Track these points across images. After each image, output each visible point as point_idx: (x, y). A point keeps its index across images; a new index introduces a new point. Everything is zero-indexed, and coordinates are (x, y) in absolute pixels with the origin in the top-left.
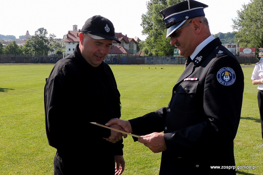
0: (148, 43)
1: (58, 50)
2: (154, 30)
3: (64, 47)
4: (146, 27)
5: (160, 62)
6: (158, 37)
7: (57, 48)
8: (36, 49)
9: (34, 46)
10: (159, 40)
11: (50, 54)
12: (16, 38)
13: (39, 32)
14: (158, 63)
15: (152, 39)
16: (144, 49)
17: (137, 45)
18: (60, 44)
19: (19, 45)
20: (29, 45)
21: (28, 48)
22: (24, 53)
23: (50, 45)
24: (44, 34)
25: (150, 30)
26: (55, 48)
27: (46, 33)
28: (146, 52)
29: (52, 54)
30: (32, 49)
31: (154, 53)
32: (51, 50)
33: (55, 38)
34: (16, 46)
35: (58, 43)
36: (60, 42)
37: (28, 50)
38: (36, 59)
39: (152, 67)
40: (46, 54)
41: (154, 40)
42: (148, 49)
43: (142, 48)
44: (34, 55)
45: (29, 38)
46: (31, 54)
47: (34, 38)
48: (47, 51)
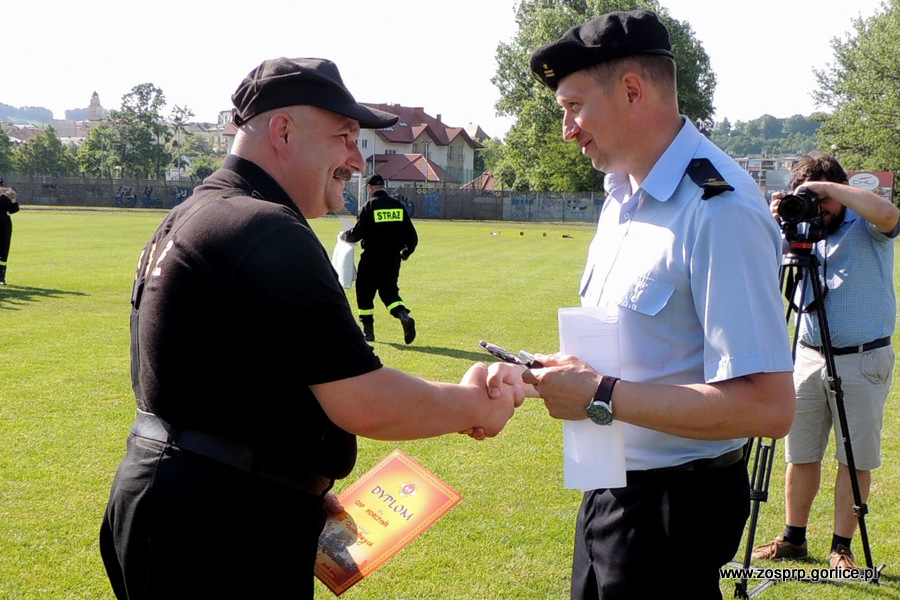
0: (515, 145)
1: (199, 162)
2: (537, 102)
4: (510, 90)
5: (555, 215)
6: (553, 126)
7: (196, 155)
8: (127, 159)
9: (119, 149)
10: (556, 136)
11: (173, 174)
13: (136, 97)
14: (551, 219)
15: (531, 131)
16: (500, 166)
17: (476, 153)
18: (208, 140)
19: (65, 141)
20: (100, 142)
21: (99, 154)
23: (174, 144)
24: (154, 106)
25: (523, 101)
26: (191, 155)
27: (160, 101)
28: (508, 177)
29: (179, 177)
30: (113, 156)
31: (534, 182)
32: (176, 162)
33: (191, 120)
34: (56, 143)
35: (200, 140)
36: (207, 136)
37: (98, 161)
38: (128, 194)
39: (532, 230)
40: (161, 175)
41: (537, 135)
42: (514, 167)
43: (493, 165)
44: (117, 176)
45: (100, 120)
46: (107, 174)
47: (119, 117)
48: (164, 165)
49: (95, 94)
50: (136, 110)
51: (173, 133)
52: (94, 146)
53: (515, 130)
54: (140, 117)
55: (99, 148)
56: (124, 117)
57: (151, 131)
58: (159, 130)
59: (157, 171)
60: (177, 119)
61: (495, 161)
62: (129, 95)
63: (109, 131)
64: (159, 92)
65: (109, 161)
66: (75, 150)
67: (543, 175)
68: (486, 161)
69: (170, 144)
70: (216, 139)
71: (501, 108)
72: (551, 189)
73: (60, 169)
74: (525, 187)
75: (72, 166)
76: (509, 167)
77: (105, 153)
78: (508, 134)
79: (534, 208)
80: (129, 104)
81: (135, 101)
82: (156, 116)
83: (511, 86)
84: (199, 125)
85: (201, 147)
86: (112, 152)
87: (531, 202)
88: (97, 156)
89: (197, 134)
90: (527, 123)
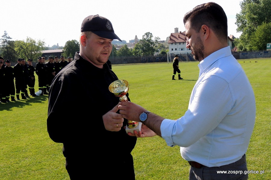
0: (242, 39)
1: (162, 50)
2: (247, 28)
3: (168, 48)
4: (240, 25)
5: (254, 56)
6: (252, 34)
7: (161, 49)
8: (144, 51)
9: (142, 49)
10: (253, 36)
11: (156, 54)
12: (127, 42)
13: (146, 36)
14: (252, 57)
15: (246, 35)
16: (239, 45)
17: (232, 42)
18: (164, 45)
19: (129, 48)
20: (137, 47)
21: (137, 50)
22: (134, 54)
23: (156, 46)
24: (150, 37)
25: (244, 28)
26: (160, 49)
27: (151, 36)
28: (241, 48)
29: (157, 54)
30: (141, 51)
31: (248, 48)
32: (156, 51)
33: (159, 40)
34: (127, 49)
35: (162, 45)
36: (164, 44)
37: (137, 52)
38: (144, 59)
39: (247, 61)
40: (153, 54)
41: (248, 36)
42: (242, 45)
43: (237, 45)
44: (142, 55)
45: (138, 42)
46: (140, 55)
47: (142, 41)
48: (153, 52)
49: (136, 36)
50: (146, 39)
51: (155, 44)
52: (136, 48)
53: (242, 35)
54: (147, 41)
55: (137, 49)
56: (143, 41)
57: (150, 43)
58: (152, 43)
59: (152, 53)
60: (156, 40)
61: (237, 44)
62: (144, 35)
63: (140, 45)
64: (151, 34)
65: (140, 52)
66: (132, 50)
67: (250, 46)
68: (235, 44)
69: (155, 46)
70: (166, 44)
71: (238, 30)
72: (252, 50)
73: (128, 55)
74: (245, 50)
75: (131, 54)
76: (241, 45)
77: (139, 50)
78: (240, 37)
79: (248, 55)
80: (144, 38)
81: (145, 37)
82: (151, 40)
83: (240, 24)
84: (162, 41)
85: (163, 47)
86: (141, 49)
87: (247, 54)
88: (137, 51)
89: (161, 43)
90: (245, 33)
